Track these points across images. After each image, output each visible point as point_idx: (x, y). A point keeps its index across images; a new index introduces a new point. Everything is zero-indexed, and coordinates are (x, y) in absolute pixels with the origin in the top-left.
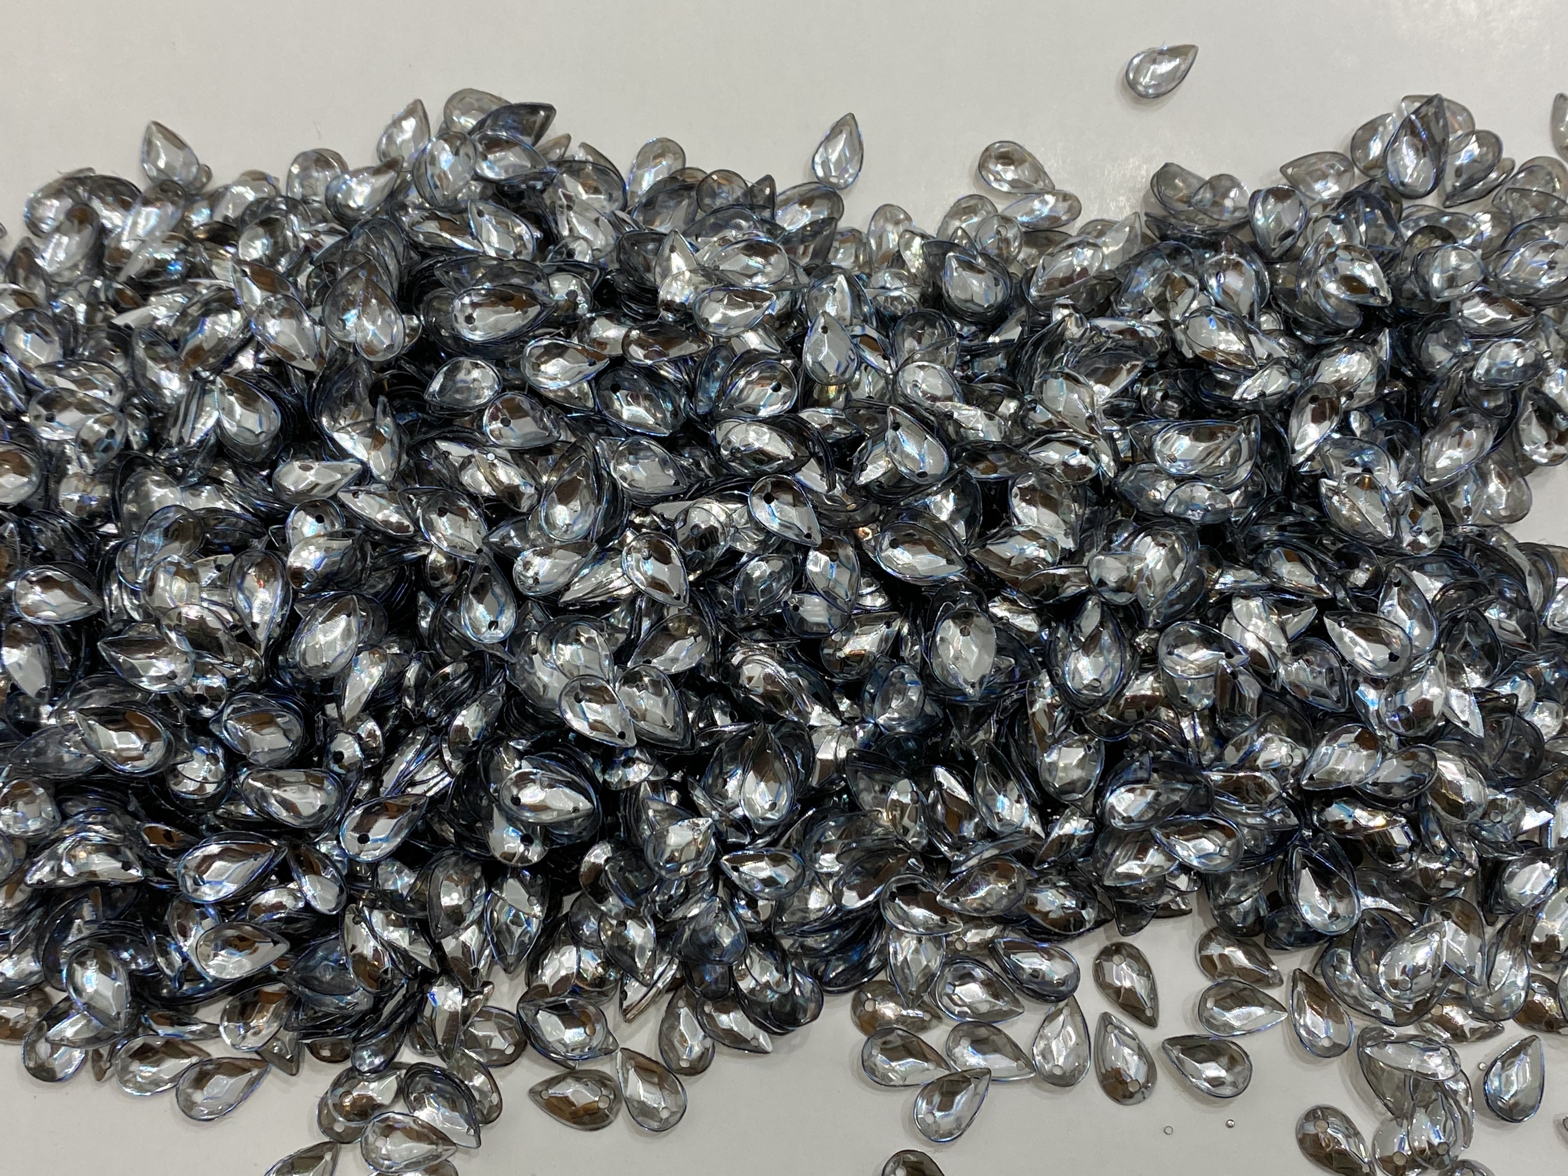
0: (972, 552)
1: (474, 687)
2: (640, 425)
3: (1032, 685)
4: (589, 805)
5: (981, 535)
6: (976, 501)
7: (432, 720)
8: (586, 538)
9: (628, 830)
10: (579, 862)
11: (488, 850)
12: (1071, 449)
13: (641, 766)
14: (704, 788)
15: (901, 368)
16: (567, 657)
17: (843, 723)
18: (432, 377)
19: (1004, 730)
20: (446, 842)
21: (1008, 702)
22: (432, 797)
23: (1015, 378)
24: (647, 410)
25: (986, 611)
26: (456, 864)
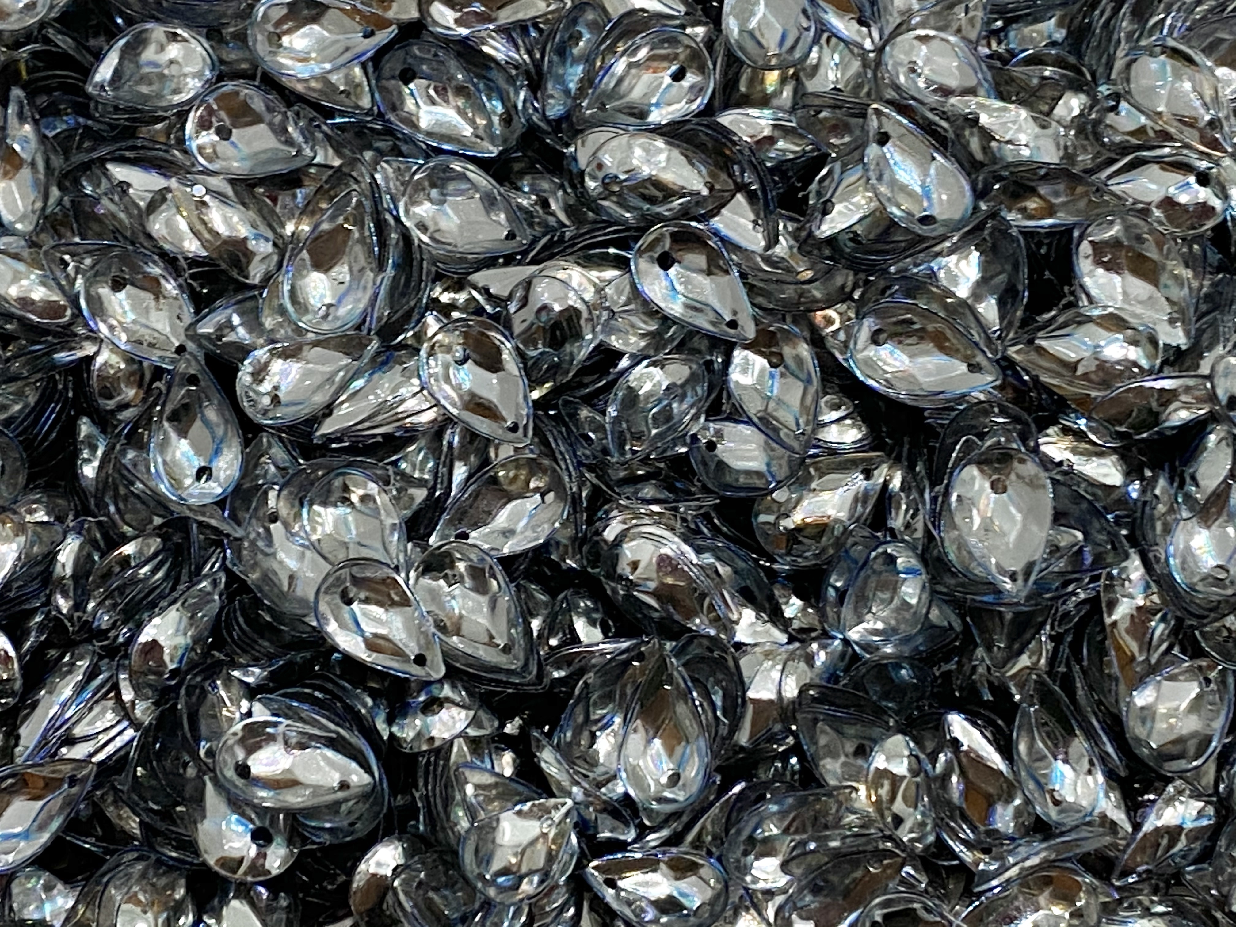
0: (1012, 352)
1: (173, 578)
2: (449, 139)
3: (1110, 576)
4: (366, 779)
5: (1025, 323)
6: (1016, 267)
7: (102, 634)
8: (358, 328)
9: (431, 820)
10: (351, 871)
11: (197, 853)
12: (1177, 177)
13: (454, 710)
14: (558, 748)
15: (888, 40)
16: (329, 529)
17: (791, 640)
18: (99, 56)
19: (1065, 650)
20: (128, 837)
21: (1071, 605)
22: (101, 763)
23: (1080, 56)
24: (461, 112)
25: (1036, 450)
26: (143, 875)
